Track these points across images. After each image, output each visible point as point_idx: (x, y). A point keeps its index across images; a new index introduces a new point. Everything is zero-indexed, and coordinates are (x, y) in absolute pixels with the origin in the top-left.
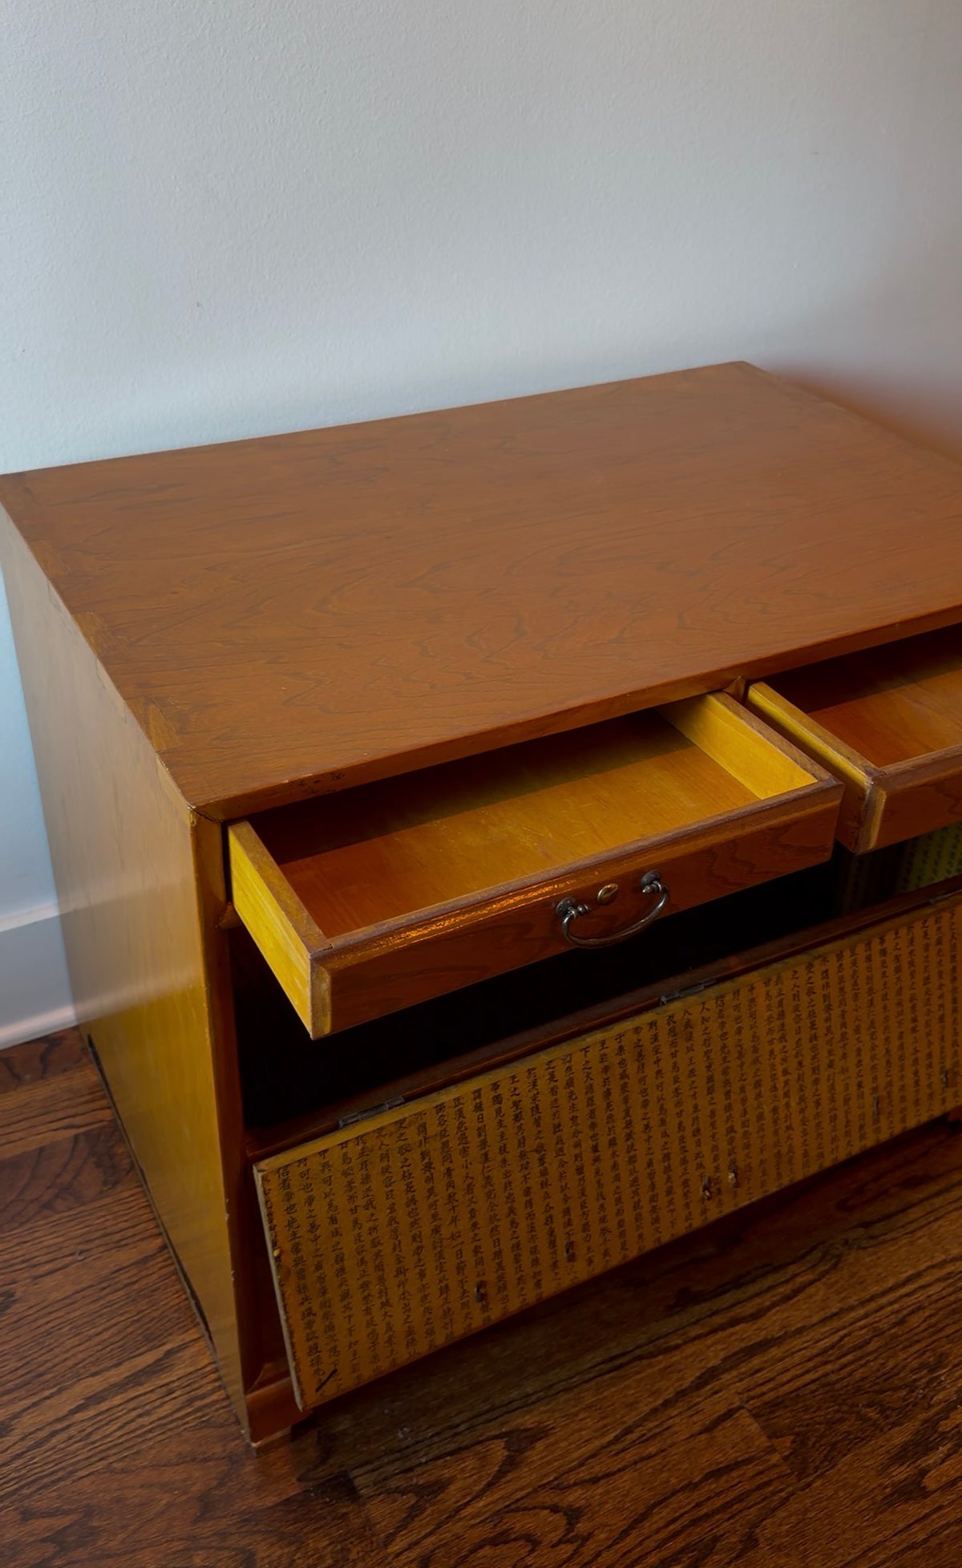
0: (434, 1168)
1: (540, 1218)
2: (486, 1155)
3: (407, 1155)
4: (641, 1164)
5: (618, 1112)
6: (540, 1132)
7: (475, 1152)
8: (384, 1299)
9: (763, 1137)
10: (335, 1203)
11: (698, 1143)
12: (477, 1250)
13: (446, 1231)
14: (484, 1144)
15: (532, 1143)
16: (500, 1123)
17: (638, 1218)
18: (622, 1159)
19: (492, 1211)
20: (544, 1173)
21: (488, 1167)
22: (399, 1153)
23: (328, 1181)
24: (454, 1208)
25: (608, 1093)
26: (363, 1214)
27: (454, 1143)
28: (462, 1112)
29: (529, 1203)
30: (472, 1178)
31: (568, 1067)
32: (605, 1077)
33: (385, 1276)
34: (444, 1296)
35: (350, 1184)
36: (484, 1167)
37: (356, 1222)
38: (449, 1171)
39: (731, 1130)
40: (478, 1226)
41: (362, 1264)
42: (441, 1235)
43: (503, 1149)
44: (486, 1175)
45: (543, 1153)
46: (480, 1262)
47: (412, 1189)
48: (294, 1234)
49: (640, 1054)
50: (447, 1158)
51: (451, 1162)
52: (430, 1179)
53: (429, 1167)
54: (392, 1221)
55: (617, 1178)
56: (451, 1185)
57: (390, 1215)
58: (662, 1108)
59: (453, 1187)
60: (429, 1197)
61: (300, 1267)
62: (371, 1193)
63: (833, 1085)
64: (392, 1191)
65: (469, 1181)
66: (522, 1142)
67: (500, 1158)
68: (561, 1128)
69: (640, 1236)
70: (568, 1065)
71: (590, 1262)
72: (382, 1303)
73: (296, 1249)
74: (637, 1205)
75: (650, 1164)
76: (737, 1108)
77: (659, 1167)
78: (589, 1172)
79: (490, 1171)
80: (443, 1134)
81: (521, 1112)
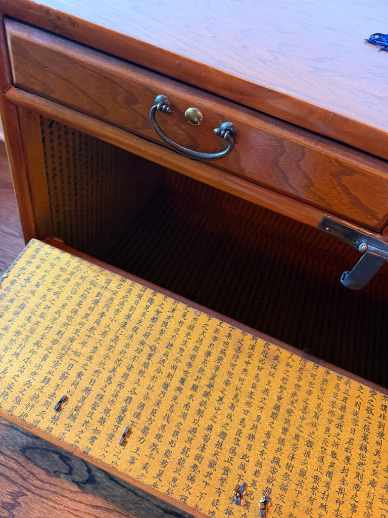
0: (98, 305)
1: (124, 394)
2: (126, 323)
3: (92, 287)
4: (204, 422)
5: (209, 372)
6: (159, 339)
7: (121, 318)
8: (18, 351)
9: (299, 492)
10: (46, 279)
11: (249, 447)
12: (80, 375)
13: (76, 346)
14: (129, 316)
15: (150, 341)
16: (144, 314)
17: (181, 462)
18: (195, 405)
19: (105, 359)
20: (146, 365)
21: (122, 332)
22: (90, 282)
23: (52, 265)
24: (89, 336)
25: (209, 354)
26: (50, 295)
27: (116, 302)
28: (131, 291)
29: (126, 376)
30: (110, 329)
31: (195, 318)
32: (213, 343)
33: (30, 338)
34: (43, 384)
35: (59, 275)
36: (120, 329)
37: (45, 296)
38: (103, 314)
39: (277, 461)
40: (91, 361)
41: (28, 320)
42: (71, 345)
43: (135, 329)
44: (118, 335)
45: (153, 352)
46: (76, 384)
47: (80, 306)
48: (19, 275)
49: (239, 348)
50: (107, 306)
51: (107, 310)
52: (91, 309)
53: (96, 302)
54: (58, 312)
55: (184, 416)
56: (98, 322)
57: (60, 308)
58: (236, 396)
59: (98, 324)
60: (83, 318)
61: (6, 292)
62: (63, 289)
63: (371, 503)
64: (72, 297)
65: (107, 329)
66: (147, 335)
67: (130, 333)
68: (172, 348)
69: (175, 480)
70: (196, 317)
71: (132, 461)
72: (15, 352)
73: (13, 283)
74: (185, 451)
75: (210, 428)
76: (287, 449)
77: (214, 438)
78: (171, 392)
79: (121, 334)
80: (115, 293)
81: (157, 318)
